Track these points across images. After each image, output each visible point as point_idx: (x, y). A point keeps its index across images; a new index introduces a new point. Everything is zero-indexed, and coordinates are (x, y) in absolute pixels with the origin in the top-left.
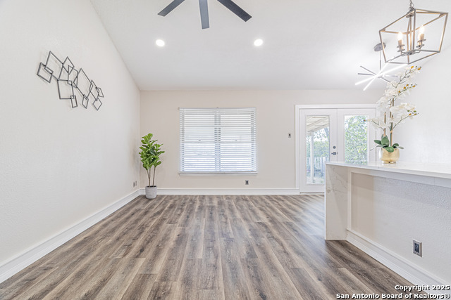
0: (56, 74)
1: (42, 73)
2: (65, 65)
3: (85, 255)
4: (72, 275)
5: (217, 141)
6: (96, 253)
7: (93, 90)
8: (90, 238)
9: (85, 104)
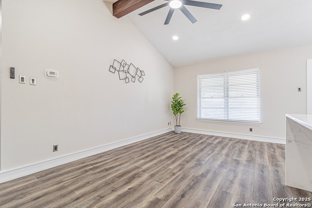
0: (118, 69)
1: (112, 70)
2: (122, 64)
3: (124, 153)
4: (114, 159)
5: (227, 96)
6: (129, 153)
7: (139, 73)
8: (132, 147)
9: (133, 80)
